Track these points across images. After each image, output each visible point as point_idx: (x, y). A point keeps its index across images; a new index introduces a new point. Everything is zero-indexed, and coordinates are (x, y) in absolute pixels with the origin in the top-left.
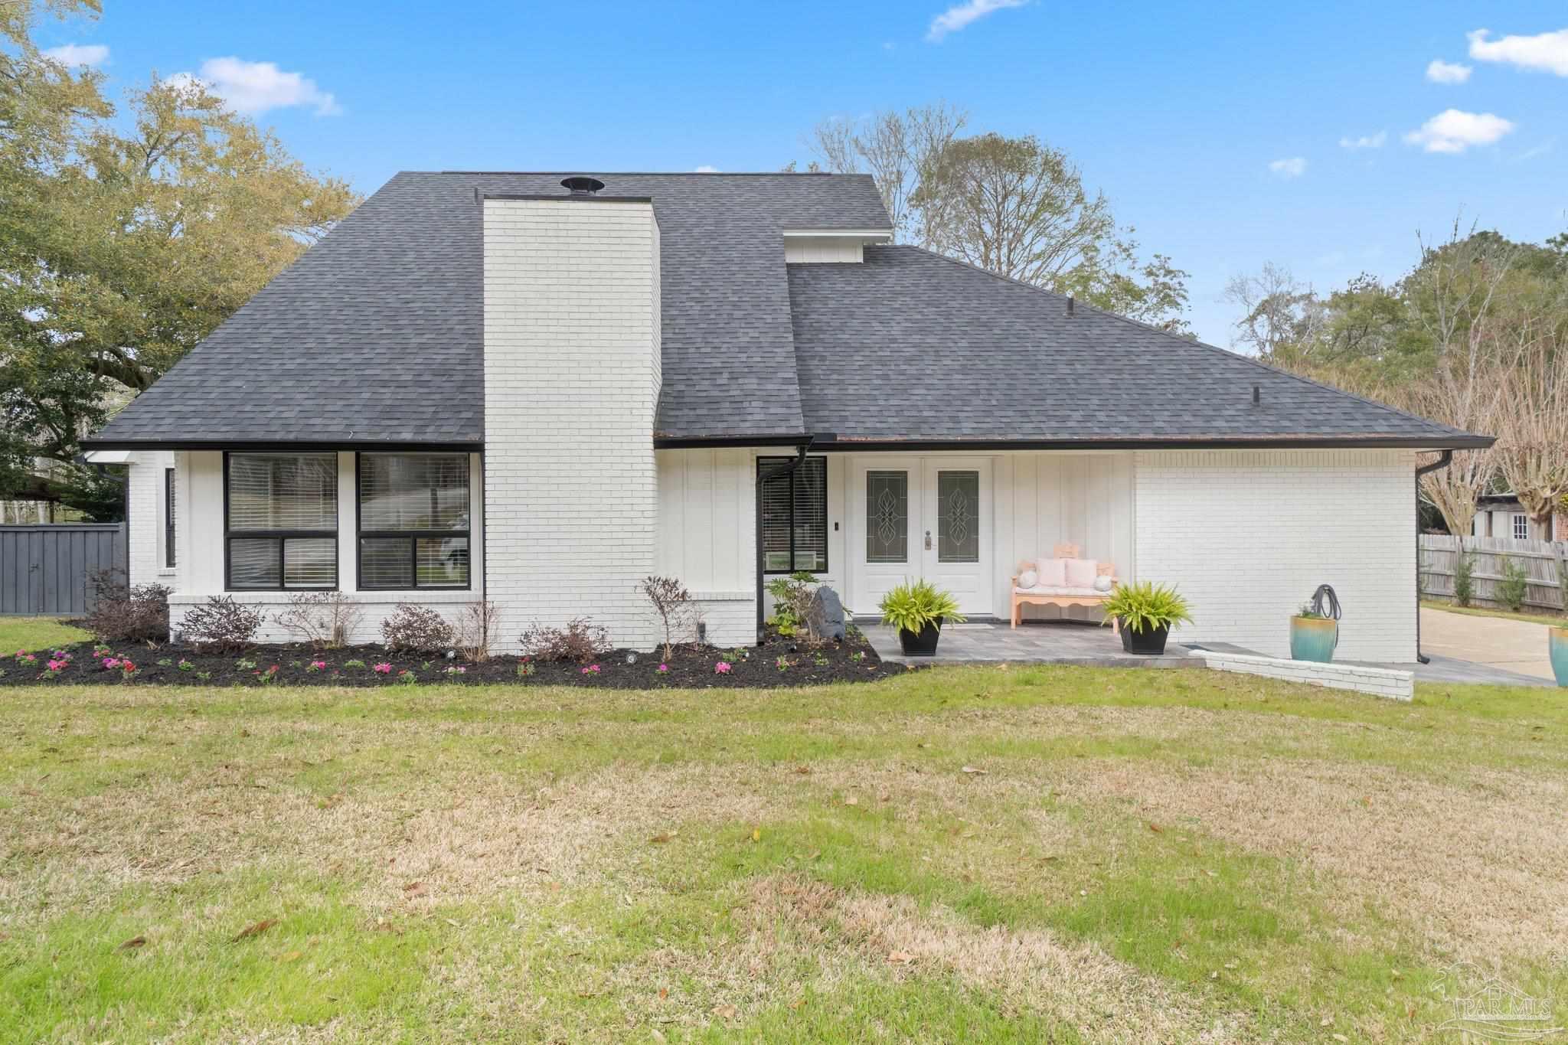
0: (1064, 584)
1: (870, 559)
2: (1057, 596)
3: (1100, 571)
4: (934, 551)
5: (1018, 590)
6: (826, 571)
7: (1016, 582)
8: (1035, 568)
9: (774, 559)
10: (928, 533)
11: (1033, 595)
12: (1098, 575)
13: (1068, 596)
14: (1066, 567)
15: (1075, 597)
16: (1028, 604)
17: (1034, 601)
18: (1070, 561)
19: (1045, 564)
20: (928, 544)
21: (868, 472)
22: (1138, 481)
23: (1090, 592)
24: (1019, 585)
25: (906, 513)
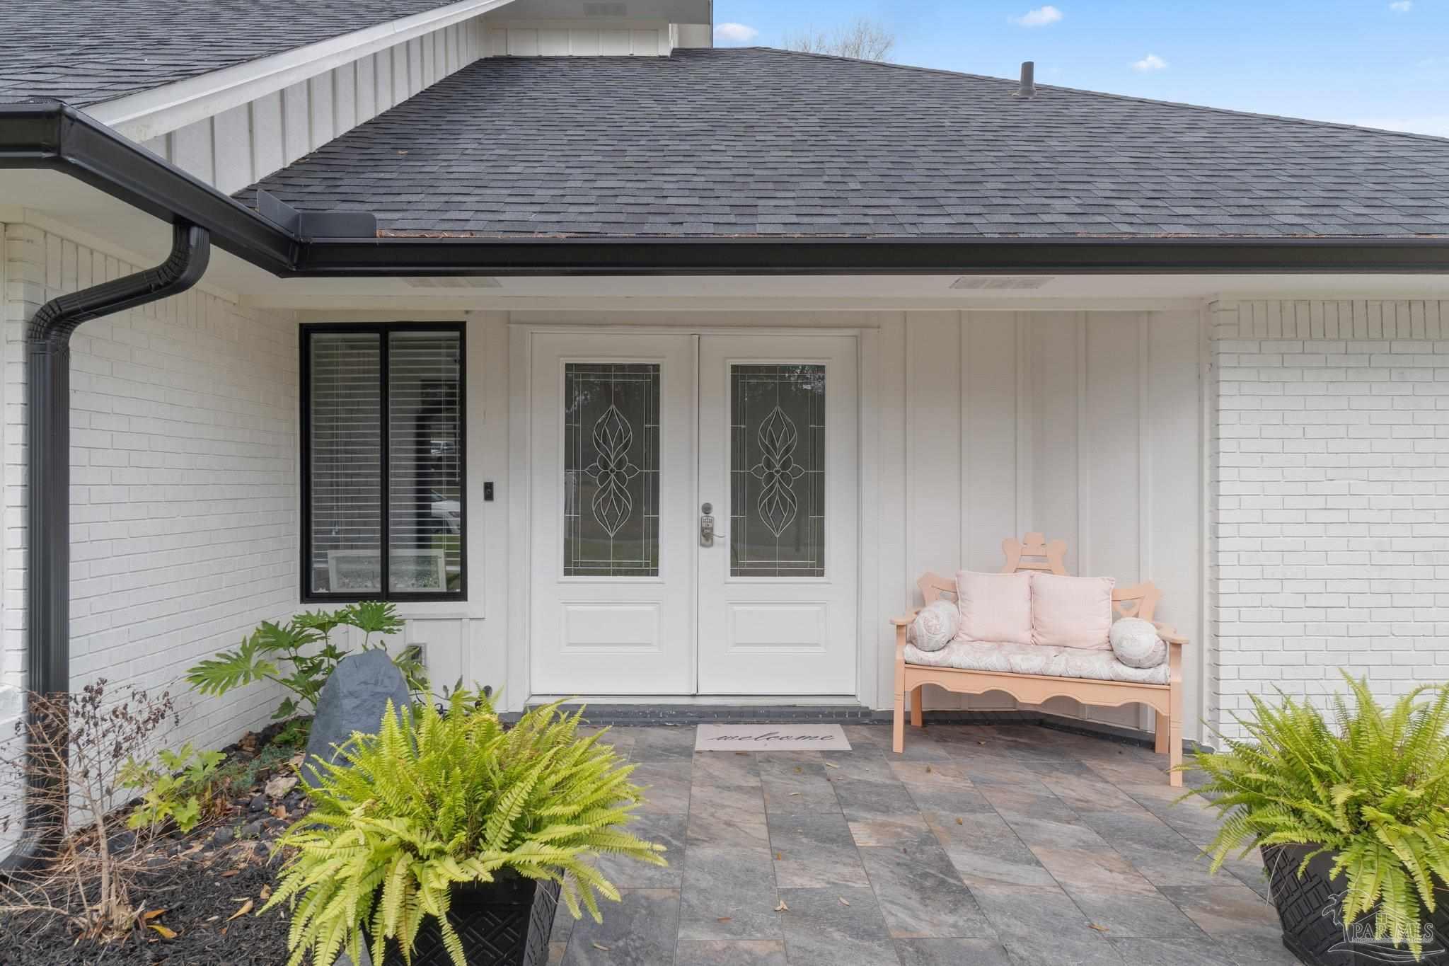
0: (1026, 636)
1: (573, 566)
2: (1013, 674)
3: (1122, 607)
4: (721, 552)
5: (910, 653)
6: (462, 596)
7: (906, 634)
8: (954, 595)
9: (345, 567)
10: (707, 509)
11: (950, 669)
12: (1116, 617)
13: (1041, 676)
14: (1032, 591)
15: (1060, 678)
16: (935, 689)
17: (951, 684)
18: (1043, 580)
19: (978, 585)
20: (707, 535)
21: (569, 367)
22: (1223, 375)
23: (1102, 666)
24: (912, 641)
25: (656, 464)
